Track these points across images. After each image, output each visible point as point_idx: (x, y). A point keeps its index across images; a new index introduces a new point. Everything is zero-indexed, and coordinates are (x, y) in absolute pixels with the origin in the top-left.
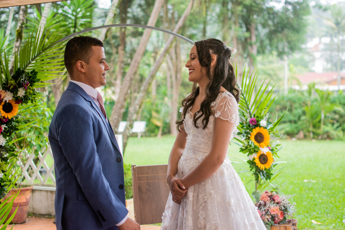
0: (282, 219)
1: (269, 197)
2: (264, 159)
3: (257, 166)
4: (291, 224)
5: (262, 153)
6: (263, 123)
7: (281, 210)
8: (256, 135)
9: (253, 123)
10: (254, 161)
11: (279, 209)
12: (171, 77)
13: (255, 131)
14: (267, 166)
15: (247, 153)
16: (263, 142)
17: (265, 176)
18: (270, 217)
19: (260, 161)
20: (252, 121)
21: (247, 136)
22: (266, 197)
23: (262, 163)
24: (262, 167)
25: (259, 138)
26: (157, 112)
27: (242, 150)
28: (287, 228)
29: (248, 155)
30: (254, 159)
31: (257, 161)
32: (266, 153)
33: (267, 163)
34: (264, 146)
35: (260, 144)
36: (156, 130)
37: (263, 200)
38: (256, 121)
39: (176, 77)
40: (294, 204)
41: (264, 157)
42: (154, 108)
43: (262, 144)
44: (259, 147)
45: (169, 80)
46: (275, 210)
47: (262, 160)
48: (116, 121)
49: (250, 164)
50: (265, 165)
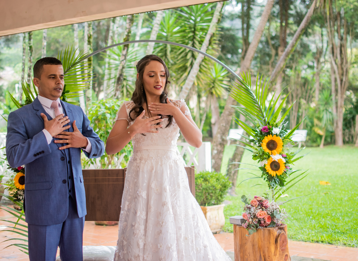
0: (269, 223)
1: (258, 201)
2: (275, 166)
3: (268, 173)
4: (277, 228)
5: (273, 160)
6: (276, 131)
7: (268, 214)
8: (268, 142)
9: (266, 130)
10: (265, 168)
11: (266, 214)
12: (336, 80)
13: (267, 139)
14: (279, 173)
15: (258, 160)
16: (275, 149)
17: (277, 183)
18: (257, 220)
19: (271, 167)
20: (264, 129)
21: (259, 144)
22: (255, 201)
23: (273, 169)
24: (273, 173)
25: (272, 145)
26: (319, 119)
27: (255, 157)
28: (271, 231)
29: (259, 162)
30: (265, 165)
31: (268, 168)
32: (278, 160)
33: (279, 170)
34: (275, 154)
35: (272, 151)
36: (319, 140)
37: (252, 204)
38: (268, 129)
39: (341, 80)
40: (282, 210)
41: (276, 164)
42: (317, 115)
43: (275, 151)
44: (270, 153)
45: (333, 83)
46: (261, 214)
47: (273, 166)
48: (223, 128)
49: (262, 170)
50: (277, 172)
